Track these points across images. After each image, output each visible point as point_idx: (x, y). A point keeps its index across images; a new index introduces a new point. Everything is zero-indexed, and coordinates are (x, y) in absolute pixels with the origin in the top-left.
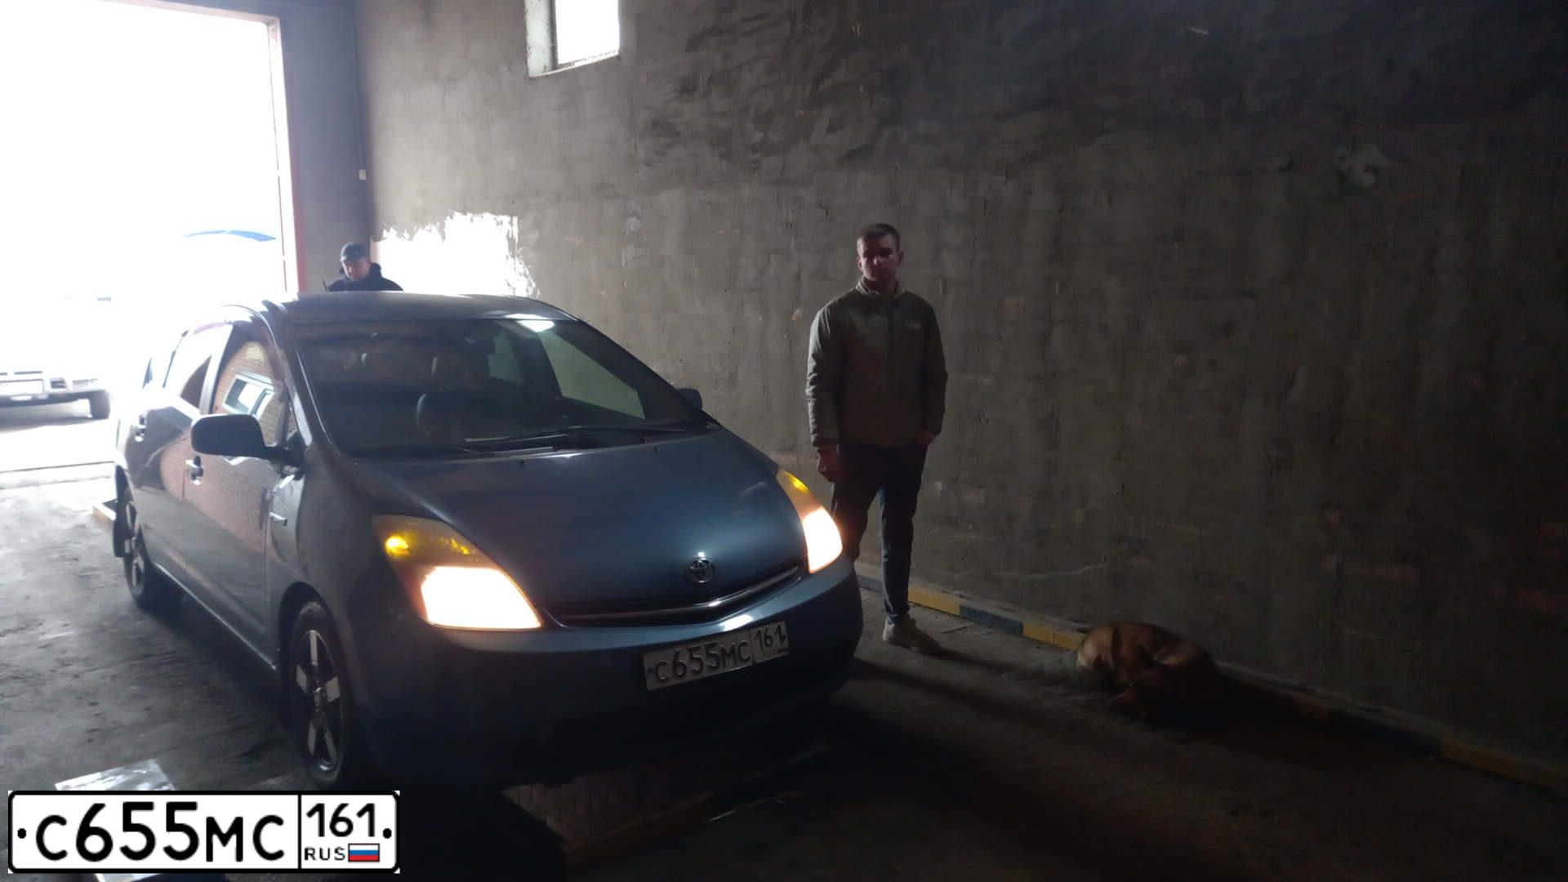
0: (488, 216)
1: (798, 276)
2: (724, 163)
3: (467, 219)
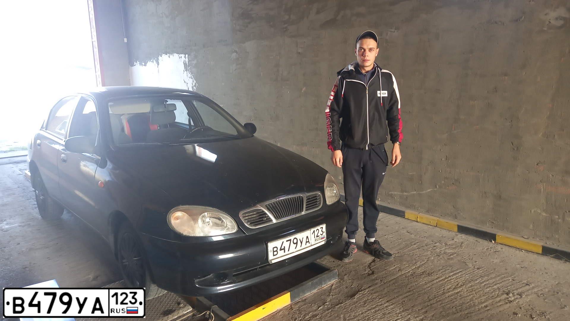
0: (176, 55)
2: (272, 29)
3: (167, 56)
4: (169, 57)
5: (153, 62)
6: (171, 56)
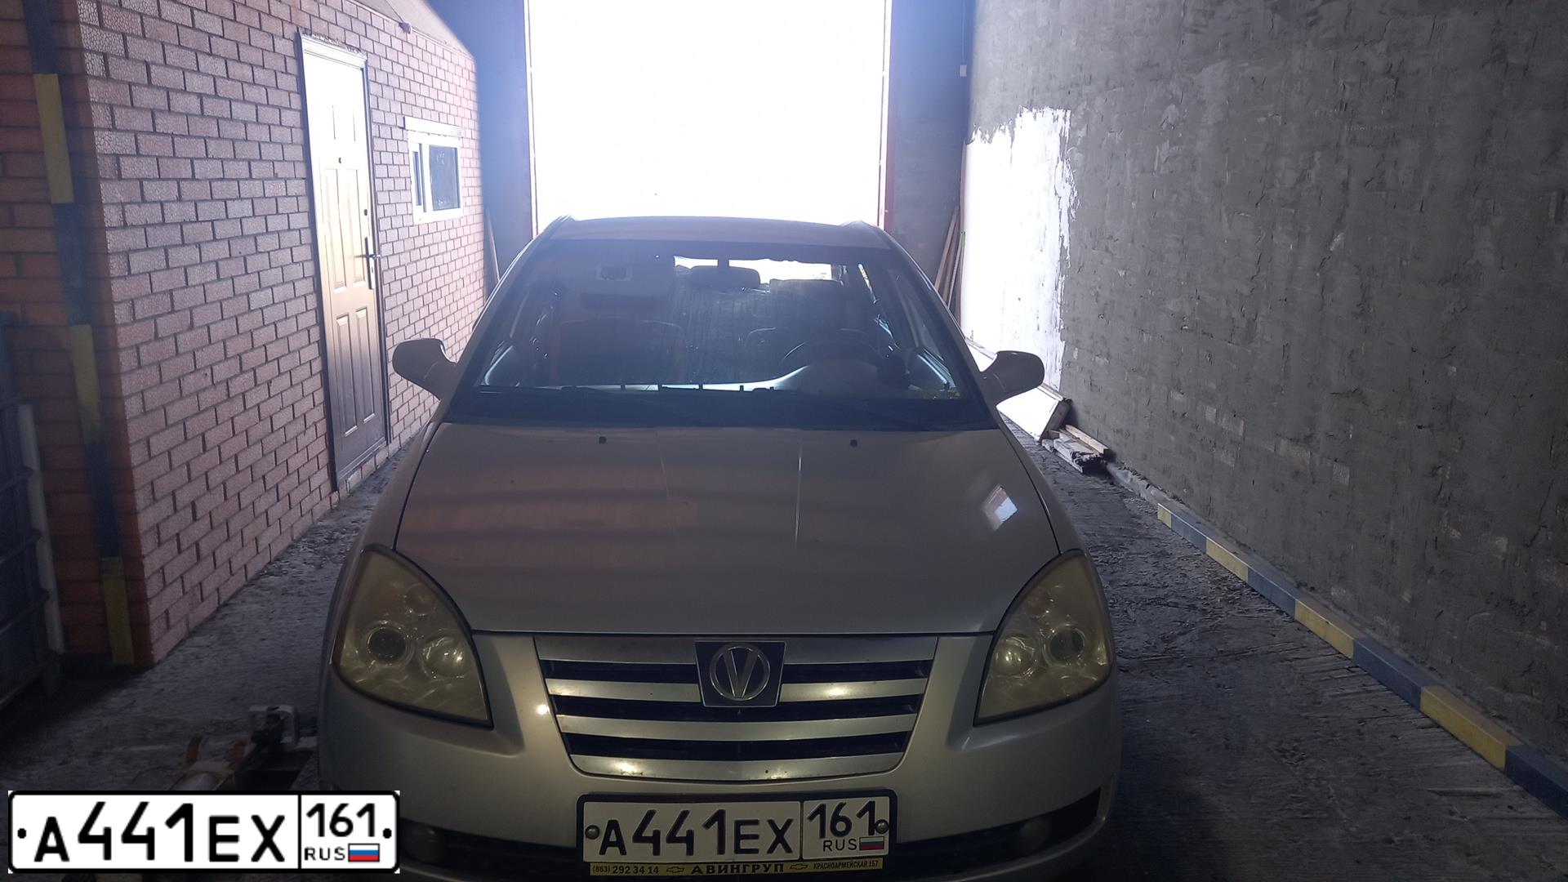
0: (1047, 110)
2: (1277, 18)
3: (1031, 115)
4: (1035, 117)
5: (1004, 131)
6: (1039, 115)
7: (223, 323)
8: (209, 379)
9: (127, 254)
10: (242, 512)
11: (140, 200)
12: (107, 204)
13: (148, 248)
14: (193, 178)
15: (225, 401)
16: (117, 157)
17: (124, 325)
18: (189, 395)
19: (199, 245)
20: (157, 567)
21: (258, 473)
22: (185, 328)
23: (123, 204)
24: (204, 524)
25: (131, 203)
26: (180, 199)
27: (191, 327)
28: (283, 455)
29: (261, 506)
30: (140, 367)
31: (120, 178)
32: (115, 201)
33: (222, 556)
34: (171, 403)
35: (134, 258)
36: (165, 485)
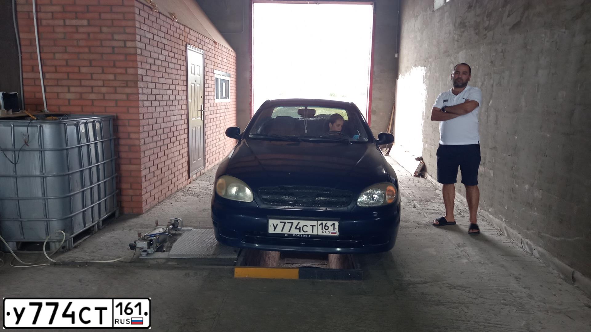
0: (419, 67)
1: (492, 85)
2: (477, 36)
5: (408, 74)
6: (417, 68)
7: (164, 123)
8: (159, 138)
9: (143, 101)
10: (165, 178)
11: (146, 87)
12: (139, 87)
13: (148, 100)
14: (159, 83)
15: (163, 145)
16: (142, 75)
17: (141, 120)
18: (155, 142)
19: (159, 101)
20: (145, 187)
21: (170, 167)
22: (155, 123)
23: (143, 88)
24: (156, 178)
25: (144, 88)
26: (155, 88)
27: (156, 123)
28: (177, 164)
29: (170, 177)
30: (144, 131)
31: (143, 81)
32: (141, 87)
33: (160, 188)
34: (150, 143)
35: (145, 102)
36: (148, 165)
